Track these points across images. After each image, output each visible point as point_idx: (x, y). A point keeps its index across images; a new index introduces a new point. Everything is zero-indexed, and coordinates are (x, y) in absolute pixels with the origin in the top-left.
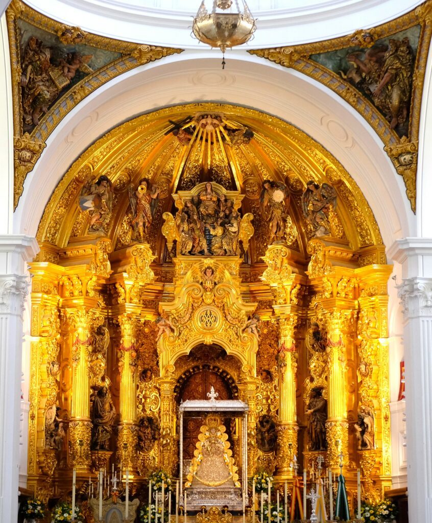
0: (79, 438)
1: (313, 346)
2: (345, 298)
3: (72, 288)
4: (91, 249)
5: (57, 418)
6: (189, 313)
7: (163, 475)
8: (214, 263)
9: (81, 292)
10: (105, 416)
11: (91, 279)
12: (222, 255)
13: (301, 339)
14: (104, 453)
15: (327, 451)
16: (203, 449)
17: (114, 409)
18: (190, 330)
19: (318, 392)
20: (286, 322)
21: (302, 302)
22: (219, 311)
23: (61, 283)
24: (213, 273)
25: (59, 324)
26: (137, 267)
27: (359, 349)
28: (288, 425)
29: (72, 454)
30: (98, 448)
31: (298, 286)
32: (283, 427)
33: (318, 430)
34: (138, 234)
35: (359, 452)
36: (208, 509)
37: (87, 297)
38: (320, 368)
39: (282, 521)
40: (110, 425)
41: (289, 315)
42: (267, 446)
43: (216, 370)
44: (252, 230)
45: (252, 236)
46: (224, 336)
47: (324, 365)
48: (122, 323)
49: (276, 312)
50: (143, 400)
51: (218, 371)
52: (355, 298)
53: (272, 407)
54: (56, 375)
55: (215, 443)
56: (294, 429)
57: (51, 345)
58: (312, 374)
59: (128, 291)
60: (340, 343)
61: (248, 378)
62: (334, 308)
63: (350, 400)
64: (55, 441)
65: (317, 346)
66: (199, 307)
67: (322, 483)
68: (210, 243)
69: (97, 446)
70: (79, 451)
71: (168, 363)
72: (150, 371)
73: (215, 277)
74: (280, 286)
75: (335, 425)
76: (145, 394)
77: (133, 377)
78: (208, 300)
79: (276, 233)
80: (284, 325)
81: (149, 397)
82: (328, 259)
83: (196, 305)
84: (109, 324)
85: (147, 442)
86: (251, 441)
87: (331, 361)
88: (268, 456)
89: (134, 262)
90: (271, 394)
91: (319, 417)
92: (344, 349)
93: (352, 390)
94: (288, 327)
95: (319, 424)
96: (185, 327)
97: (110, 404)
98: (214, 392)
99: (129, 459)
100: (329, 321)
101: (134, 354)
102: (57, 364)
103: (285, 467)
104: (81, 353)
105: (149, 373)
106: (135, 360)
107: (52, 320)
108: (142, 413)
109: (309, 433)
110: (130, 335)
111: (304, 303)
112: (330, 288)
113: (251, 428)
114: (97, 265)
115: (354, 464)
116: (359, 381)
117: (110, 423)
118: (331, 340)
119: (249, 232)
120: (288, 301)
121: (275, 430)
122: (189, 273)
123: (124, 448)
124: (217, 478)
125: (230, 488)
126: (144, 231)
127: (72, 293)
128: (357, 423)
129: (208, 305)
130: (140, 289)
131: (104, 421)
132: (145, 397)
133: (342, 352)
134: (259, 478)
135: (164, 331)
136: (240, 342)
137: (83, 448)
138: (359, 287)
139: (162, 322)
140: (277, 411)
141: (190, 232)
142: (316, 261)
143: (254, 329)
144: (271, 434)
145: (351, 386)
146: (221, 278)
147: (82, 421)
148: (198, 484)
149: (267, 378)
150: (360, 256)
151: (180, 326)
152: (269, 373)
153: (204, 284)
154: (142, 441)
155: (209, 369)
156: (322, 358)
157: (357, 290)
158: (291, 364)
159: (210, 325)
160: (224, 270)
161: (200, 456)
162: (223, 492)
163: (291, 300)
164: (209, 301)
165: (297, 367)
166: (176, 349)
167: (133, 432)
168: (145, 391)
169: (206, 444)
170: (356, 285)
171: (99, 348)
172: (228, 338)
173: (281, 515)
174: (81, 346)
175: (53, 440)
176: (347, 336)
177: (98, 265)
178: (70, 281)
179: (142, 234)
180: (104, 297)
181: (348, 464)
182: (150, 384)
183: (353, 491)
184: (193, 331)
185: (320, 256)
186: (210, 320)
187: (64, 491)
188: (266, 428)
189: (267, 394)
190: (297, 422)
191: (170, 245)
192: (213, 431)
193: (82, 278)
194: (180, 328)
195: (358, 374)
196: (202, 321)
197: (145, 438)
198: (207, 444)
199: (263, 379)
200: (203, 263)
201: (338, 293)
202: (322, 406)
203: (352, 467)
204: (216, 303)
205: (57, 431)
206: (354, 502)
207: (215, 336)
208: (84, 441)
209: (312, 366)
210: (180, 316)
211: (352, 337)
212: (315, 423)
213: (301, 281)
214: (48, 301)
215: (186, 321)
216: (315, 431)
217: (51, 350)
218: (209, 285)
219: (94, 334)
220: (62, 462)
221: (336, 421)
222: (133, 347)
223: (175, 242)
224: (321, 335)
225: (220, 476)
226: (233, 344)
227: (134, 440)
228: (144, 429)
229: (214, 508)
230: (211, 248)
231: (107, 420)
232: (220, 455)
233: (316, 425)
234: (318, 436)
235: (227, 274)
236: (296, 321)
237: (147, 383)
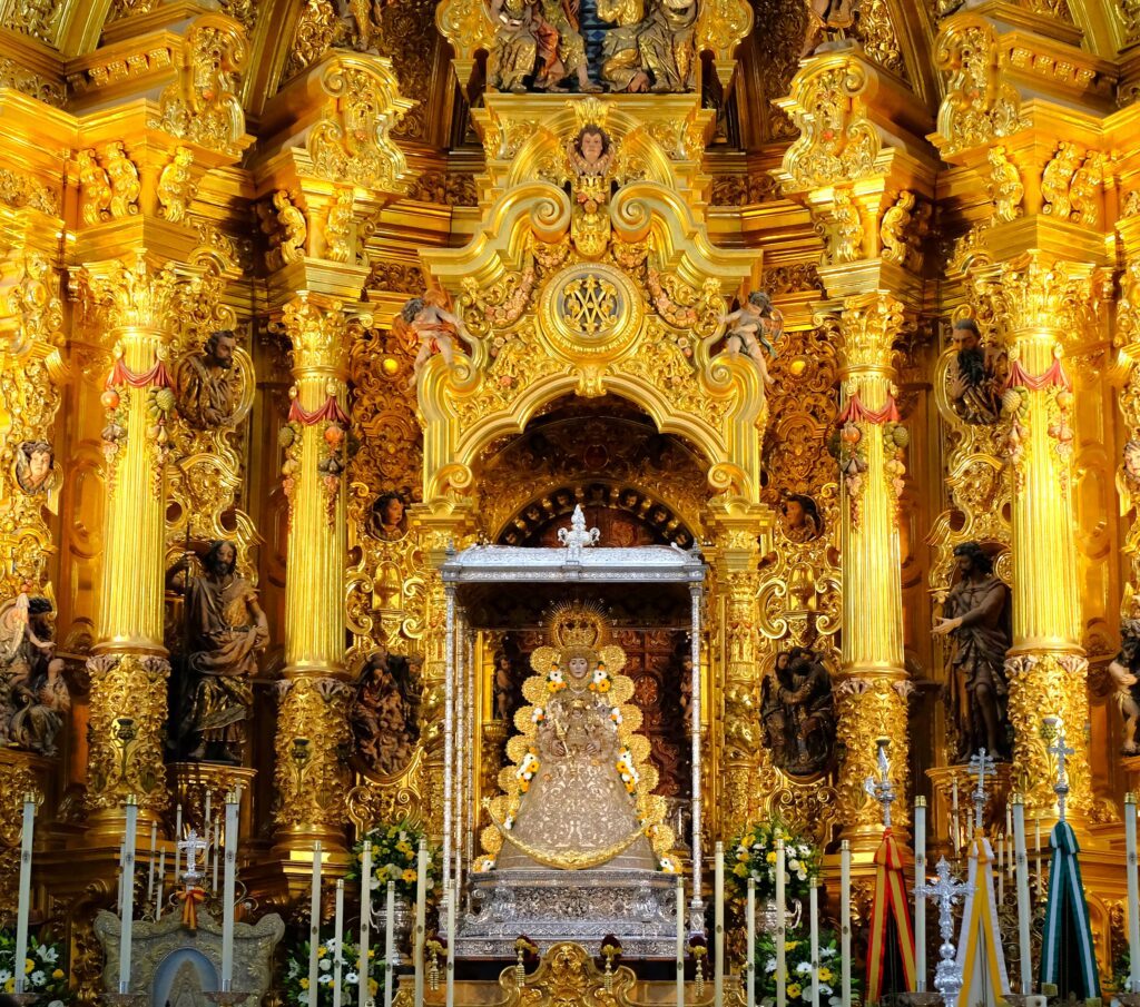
0: (119, 714)
1: (959, 400)
2: (1070, 219)
3: (106, 193)
4: (169, 51)
5: (34, 639)
6: (525, 287)
7: (403, 837)
8: (610, 114)
9: (137, 203)
10: (226, 642)
11: (172, 160)
12: (639, 91)
13: (918, 387)
14: (220, 773)
15: (1010, 759)
16: (538, 734)
17: (262, 620)
18: (529, 348)
19: (980, 561)
20: (864, 320)
21: (919, 259)
22: (627, 281)
23: (72, 179)
24: (605, 150)
25: (57, 318)
26: (345, 134)
27: (1121, 400)
28: (875, 673)
29: (95, 771)
30: (200, 752)
31: (907, 200)
32: (855, 682)
33: (981, 689)
34: (350, 24)
35: (1127, 761)
36: (544, 951)
37: (157, 222)
38: (985, 476)
39: (832, 1001)
40: (245, 675)
41: (875, 294)
42: (804, 756)
43: (632, 501)
44: (747, 12)
45: (745, 34)
46: (644, 366)
47: (998, 465)
48: (296, 331)
49: (831, 289)
50: (377, 600)
51: (638, 506)
52: (1105, 226)
53: (820, 621)
54: (42, 488)
55: (583, 710)
56: (896, 690)
57: (24, 384)
58: (958, 501)
59: (315, 218)
60: (1053, 377)
61: (728, 507)
62: (1031, 251)
63: (1092, 581)
64: (27, 721)
65: (973, 403)
66: (558, 267)
67: (990, 854)
68: (596, 54)
69: (196, 746)
70: (117, 759)
71: (451, 458)
72: (401, 500)
73: (616, 164)
74: (843, 197)
75: (1039, 664)
76: (385, 578)
77: (332, 512)
78: (591, 242)
79: (826, 14)
80: (858, 331)
81: (395, 591)
82: (1011, 80)
83: (548, 261)
84: (257, 338)
85: (389, 742)
86: (739, 728)
87: (1022, 441)
88: (807, 789)
89: (334, 117)
90: (816, 576)
91: (981, 645)
92: (1069, 399)
93: (1098, 548)
94: (874, 337)
95: (982, 668)
96: (508, 337)
97: (248, 605)
98: (583, 527)
99: (314, 796)
100: (1016, 300)
101: (335, 432)
102: (42, 451)
103: (863, 822)
104: (133, 414)
105: (396, 509)
106: (339, 453)
107: (28, 299)
108: (373, 645)
109: (948, 703)
110: (320, 369)
111: (926, 262)
112: (1016, 184)
113: (741, 683)
114: (191, 108)
115: (1110, 806)
116: (1123, 513)
117: (245, 668)
118: (1023, 368)
119: (737, 22)
120: (873, 249)
121: (831, 700)
122: (525, 153)
123: (296, 755)
124: (587, 838)
125: (635, 875)
126: (372, 15)
127: (108, 211)
128: (1120, 658)
129: (591, 259)
130: (357, 213)
131: (220, 660)
132: (384, 591)
133: (1063, 409)
134: (757, 846)
135: (434, 347)
136: (702, 388)
137: (131, 748)
138: (1118, 188)
139: (426, 318)
140: (838, 635)
141: (528, 14)
142: (965, 96)
143: (750, 340)
144: (818, 714)
145: (1096, 534)
146: (638, 172)
147: (132, 650)
148: (517, 862)
149: (803, 523)
150: (1120, 80)
151: (491, 334)
152: (808, 505)
153: (574, 189)
154: (369, 736)
155: (607, 498)
156: (990, 444)
157: (1111, 198)
158: (885, 467)
159: (597, 328)
160: (648, 143)
161: (529, 759)
162: (610, 889)
163: (882, 247)
164: (591, 246)
165: (903, 477)
166: (479, 412)
167: (328, 702)
168: (385, 568)
169: (550, 716)
170: (1110, 182)
171: (212, 412)
172: (661, 372)
173: (828, 976)
174: (134, 391)
175: (19, 716)
176: (1080, 362)
177: (196, 109)
178: (98, 169)
179: (363, 22)
180: (239, 245)
181: (1088, 804)
182: (402, 548)
183: (1110, 904)
184: (539, 349)
185: (978, 70)
186: (597, 308)
187: (65, 902)
188: (798, 694)
189: (805, 580)
190: (908, 666)
191: (463, 69)
192: (578, 666)
193: (140, 155)
194: (491, 341)
195: (1120, 486)
196: (569, 312)
197: (380, 727)
198: (555, 717)
199: (792, 527)
200: (573, 114)
201: (1045, 203)
202: (993, 608)
203: (1103, 817)
204: (618, 255)
205: (42, 686)
206: (1113, 942)
207: (615, 367)
208: (136, 723)
209: (957, 474)
210: (491, 298)
211: (1097, 361)
212: (970, 666)
213: (916, 178)
214: (14, 233)
215: (513, 313)
216: (970, 694)
217: (23, 401)
218: (591, 190)
219: (194, 362)
220: (68, 800)
221: (1043, 652)
222: (330, 410)
223: (481, 56)
224: (986, 363)
225: (599, 829)
226: (678, 396)
227: (330, 727)
228: (376, 697)
229: (565, 948)
230: (602, 67)
231: (233, 655)
232: (604, 756)
233: (974, 673)
234: (979, 709)
235: (657, 154)
236: (899, 318)
237: (390, 545)
